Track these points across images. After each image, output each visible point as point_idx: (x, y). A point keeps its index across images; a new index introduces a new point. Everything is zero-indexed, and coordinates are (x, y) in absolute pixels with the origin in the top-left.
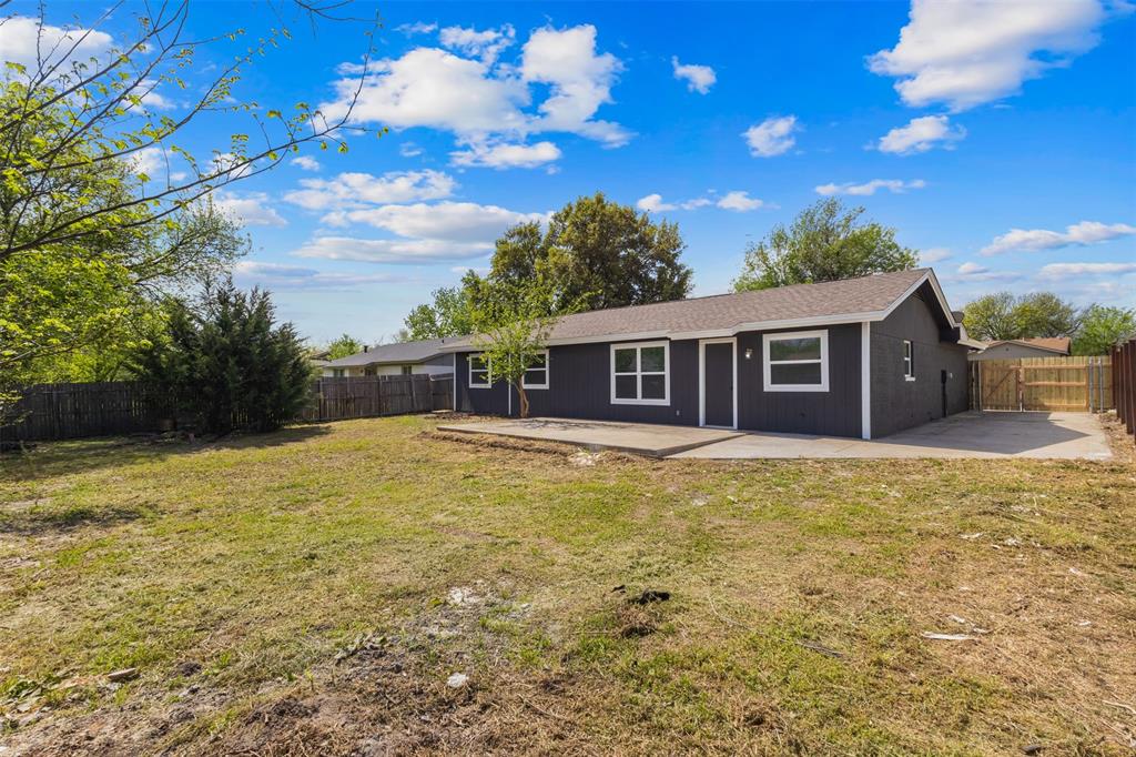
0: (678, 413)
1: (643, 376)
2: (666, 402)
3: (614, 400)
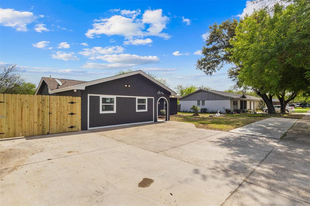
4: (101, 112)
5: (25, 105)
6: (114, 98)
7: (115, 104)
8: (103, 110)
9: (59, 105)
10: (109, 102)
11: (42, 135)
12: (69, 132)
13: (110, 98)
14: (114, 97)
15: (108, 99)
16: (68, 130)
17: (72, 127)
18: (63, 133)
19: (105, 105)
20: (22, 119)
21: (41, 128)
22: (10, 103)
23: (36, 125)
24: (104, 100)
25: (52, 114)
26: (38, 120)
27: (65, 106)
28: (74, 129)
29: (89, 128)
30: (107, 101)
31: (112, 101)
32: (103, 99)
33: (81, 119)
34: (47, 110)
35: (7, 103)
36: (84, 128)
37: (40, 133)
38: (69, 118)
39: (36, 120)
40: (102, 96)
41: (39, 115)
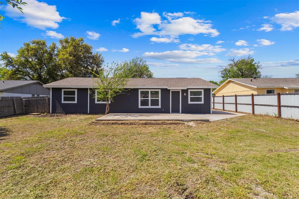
0: (163, 110)
1: (151, 99)
2: (160, 107)
3: (140, 107)
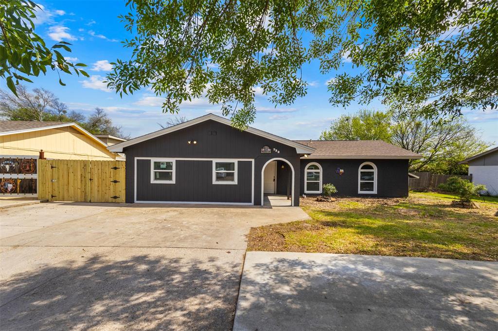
4: (153, 181)
5: (71, 171)
6: (172, 162)
7: (174, 171)
8: (156, 179)
9: (100, 170)
10: (165, 167)
11: (84, 202)
12: (112, 202)
13: (166, 162)
14: (173, 160)
15: (163, 163)
16: (110, 200)
17: (115, 197)
18: (104, 202)
19: (159, 172)
20: (68, 184)
21: (84, 196)
22: (60, 168)
23: (79, 190)
24: (157, 165)
25: (93, 181)
26: (81, 187)
27: (107, 173)
28: (117, 200)
29: (136, 201)
30: (162, 166)
31: (169, 165)
32: (155, 163)
33: (126, 189)
34: (88, 176)
35: (58, 168)
36: (129, 201)
37: (83, 200)
38: (112, 187)
39: (79, 187)
40: (153, 160)
41: (81, 181)
